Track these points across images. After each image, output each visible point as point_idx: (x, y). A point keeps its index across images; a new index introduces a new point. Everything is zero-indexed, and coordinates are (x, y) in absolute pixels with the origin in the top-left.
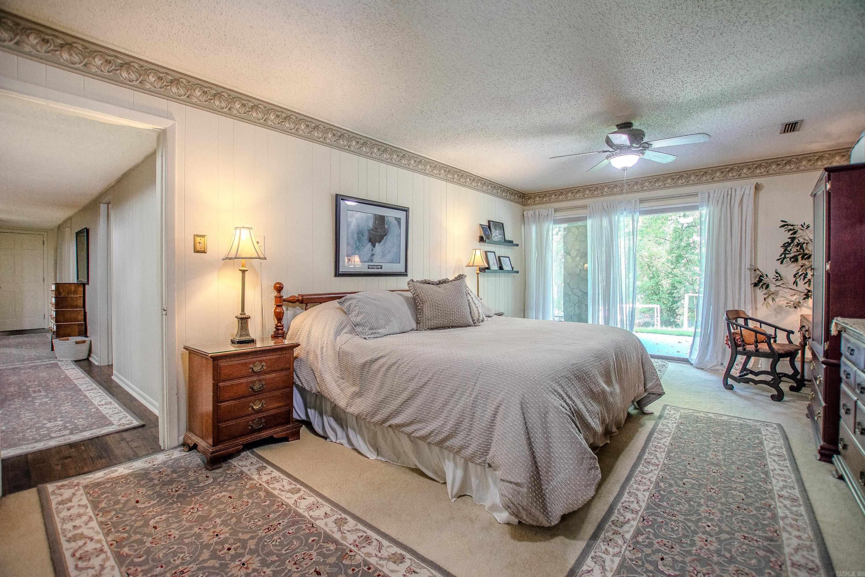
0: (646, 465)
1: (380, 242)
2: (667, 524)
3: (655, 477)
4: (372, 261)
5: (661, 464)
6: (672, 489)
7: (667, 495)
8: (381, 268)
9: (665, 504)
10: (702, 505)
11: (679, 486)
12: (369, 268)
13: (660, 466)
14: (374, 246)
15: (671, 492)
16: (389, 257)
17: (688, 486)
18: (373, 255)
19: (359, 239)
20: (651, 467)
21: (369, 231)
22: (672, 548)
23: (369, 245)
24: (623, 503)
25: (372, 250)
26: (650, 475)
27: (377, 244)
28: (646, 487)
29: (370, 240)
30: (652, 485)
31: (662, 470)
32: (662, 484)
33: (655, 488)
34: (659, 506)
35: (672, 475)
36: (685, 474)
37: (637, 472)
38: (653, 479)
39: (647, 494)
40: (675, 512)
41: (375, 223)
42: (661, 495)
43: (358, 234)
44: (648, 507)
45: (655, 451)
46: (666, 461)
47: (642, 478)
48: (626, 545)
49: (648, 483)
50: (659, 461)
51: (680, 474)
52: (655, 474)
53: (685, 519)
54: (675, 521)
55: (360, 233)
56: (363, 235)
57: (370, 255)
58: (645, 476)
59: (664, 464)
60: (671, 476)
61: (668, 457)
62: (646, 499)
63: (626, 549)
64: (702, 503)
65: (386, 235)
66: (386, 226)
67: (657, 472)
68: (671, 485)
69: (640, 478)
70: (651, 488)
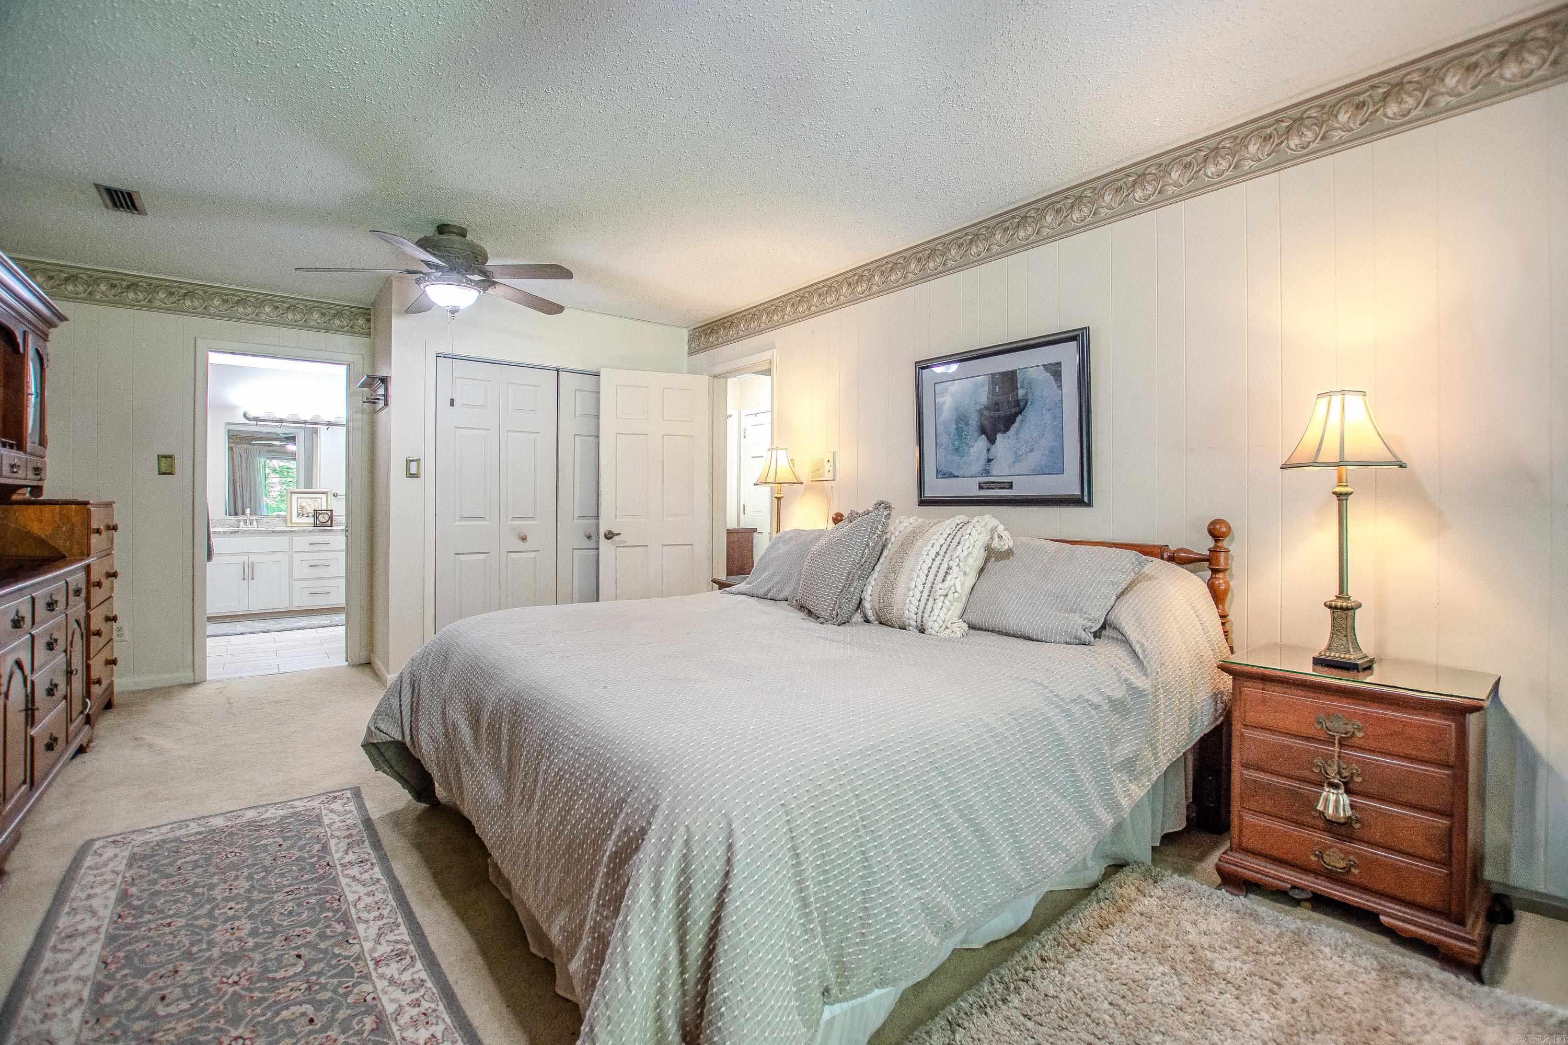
0: (398, 946)
1: (1007, 429)
2: (295, 878)
3: (361, 933)
4: (987, 472)
5: (374, 975)
6: (315, 931)
7: (319, 915)
8: (1011, 487)
9: (313, 900)
10: (249, 935)
11: (307, 945)
12: (981, 488)
13: (371, 964)
14: (992, 441)
15: (313, 924)
16: (1034, 459)
17: (290, 957)
18: (989, 461)
19: (959, 433)
20: (384, 949)
21: (980, 411)
22: (274, 860)
23: (982, 442)
24: (372, 864)
25: (988, 450)
26: (373, 932)
27: (999, 436)
28: (361, 905)
29: (983, 431)
30: (355, 917)
31: (359, 958)
32: (340, 928)
33: (345, 913)
34: (319, 892)
35: (334, 962)
36: (308, 982)
37: (400, 920)
38: (361, 927)
39: (351, 898)
40: (290, 897)
41: (992, 392)
42: (329, 909)
43: (957, 424)
44: (335, 881)
45: (416, 1004)
46: (368, 988)
47: (381, 917)
48: (329, 835)
49: (365, 915)
50: (382, 976)
51: (319, 974)
52: (366, 940)
53: (272, 898)
54: (285, 886)
55: (961, 419)
56: (967, 424)
57: (983, 461)
58: (380, 923)
59: (367, 977)
60: (335, 956)
61: (370, 1007)
62: (346, 890)
63: (326, 832)
64: (250, 939)
65: (1020, 412)
66: (1021, 392)
67: (367, 946)
68: (322, 936)
69: (385, 913)
70: (353, 910)
